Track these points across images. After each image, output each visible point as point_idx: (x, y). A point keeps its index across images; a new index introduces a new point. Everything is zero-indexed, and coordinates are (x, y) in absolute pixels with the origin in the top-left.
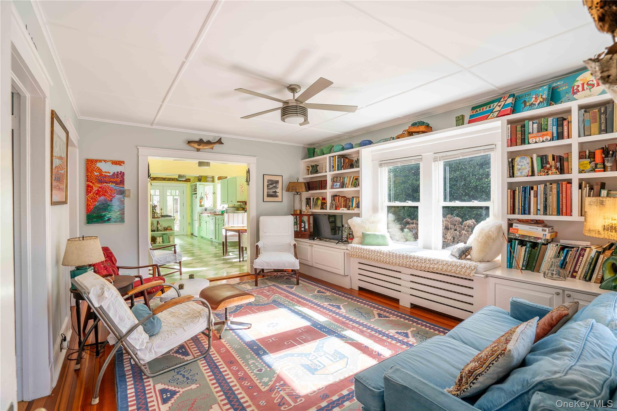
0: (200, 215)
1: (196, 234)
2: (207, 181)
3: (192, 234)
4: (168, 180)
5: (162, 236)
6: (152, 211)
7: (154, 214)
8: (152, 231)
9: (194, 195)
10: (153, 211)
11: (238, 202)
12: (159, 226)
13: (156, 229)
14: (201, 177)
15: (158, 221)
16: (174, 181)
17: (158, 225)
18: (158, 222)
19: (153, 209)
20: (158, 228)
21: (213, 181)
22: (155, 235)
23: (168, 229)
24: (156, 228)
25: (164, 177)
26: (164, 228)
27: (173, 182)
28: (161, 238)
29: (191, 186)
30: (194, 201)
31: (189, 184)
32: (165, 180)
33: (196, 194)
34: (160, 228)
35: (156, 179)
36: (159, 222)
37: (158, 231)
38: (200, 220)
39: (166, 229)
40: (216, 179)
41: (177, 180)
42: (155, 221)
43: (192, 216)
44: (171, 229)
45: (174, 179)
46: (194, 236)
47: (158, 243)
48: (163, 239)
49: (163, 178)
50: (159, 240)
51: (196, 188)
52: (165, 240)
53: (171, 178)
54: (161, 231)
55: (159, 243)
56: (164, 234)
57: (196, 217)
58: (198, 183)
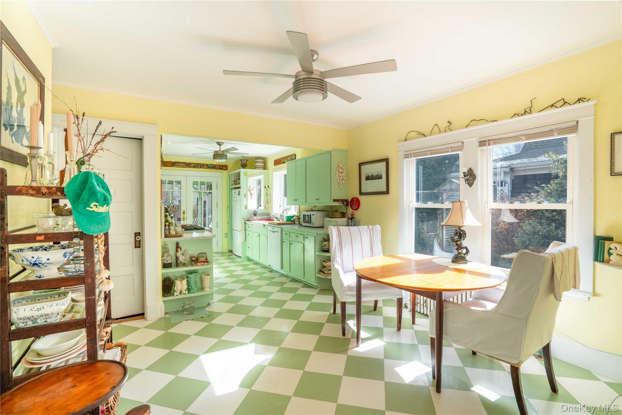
0: (245, 223)
1: (238, 251)
2: (255, 167)
3: (231, 251)
4: (194, 167)
5: (188, 277)
6: (163, 221)
7: (169, 226)
8: (166, 266)
9: (234, 191)
10: (166, 221)
11: (334, 200)
12: (179, 254)
13: (174, 261)
14: (247, 160)
15: (177, 244)
16: (203, 168)
17: (177, 251)
18: (178, 246)
19: (166, 216)
20: (177, 258)
21: (265, 168)
22: (171, 276)
23: (202, 259)
24: (174, 258)
25: (188, 161)
26: (191, 258)
27: (201, 169)
28: (185, 282)
29: (229, 177)
30: (234, 199)
31: (225, 172)
32: (189, 167)
33: (239, 188)
34: (182, 259)
35: (177, 164)
36: (180, 245)
37: (177, 265)
38: (245, 230)
39: (195, 260)
40: (270, 164)
41: (208, 167)
42: (171, 242)
43: (230, 223)
44: (206, 261)
45: (203, 165)
46: (234, 256)
47: (178, 293)
48: (188, 283)
49: (186, 163)
50: (180, 286)
51: (239, 179)
52: (193, 284)
53: (198, 164)
54: (184, 265)
55: (181, 293)
56: (191, 272)
57: (238, 224)
58: (242, 171)
